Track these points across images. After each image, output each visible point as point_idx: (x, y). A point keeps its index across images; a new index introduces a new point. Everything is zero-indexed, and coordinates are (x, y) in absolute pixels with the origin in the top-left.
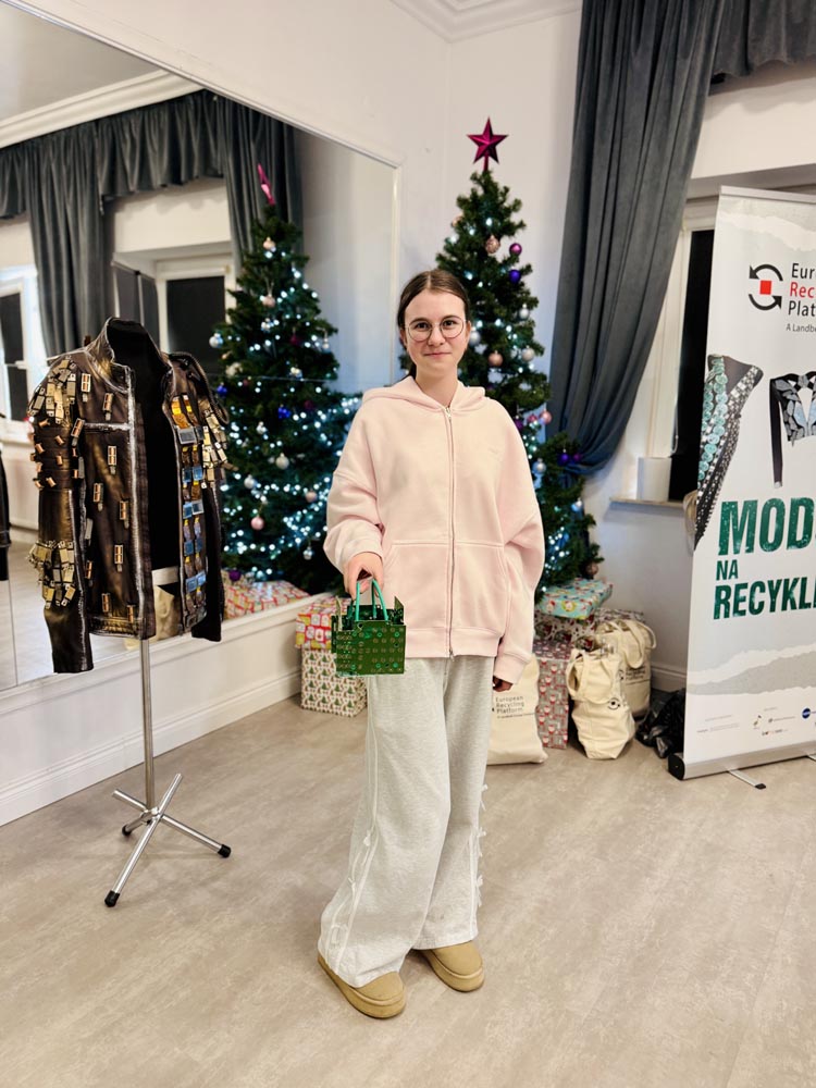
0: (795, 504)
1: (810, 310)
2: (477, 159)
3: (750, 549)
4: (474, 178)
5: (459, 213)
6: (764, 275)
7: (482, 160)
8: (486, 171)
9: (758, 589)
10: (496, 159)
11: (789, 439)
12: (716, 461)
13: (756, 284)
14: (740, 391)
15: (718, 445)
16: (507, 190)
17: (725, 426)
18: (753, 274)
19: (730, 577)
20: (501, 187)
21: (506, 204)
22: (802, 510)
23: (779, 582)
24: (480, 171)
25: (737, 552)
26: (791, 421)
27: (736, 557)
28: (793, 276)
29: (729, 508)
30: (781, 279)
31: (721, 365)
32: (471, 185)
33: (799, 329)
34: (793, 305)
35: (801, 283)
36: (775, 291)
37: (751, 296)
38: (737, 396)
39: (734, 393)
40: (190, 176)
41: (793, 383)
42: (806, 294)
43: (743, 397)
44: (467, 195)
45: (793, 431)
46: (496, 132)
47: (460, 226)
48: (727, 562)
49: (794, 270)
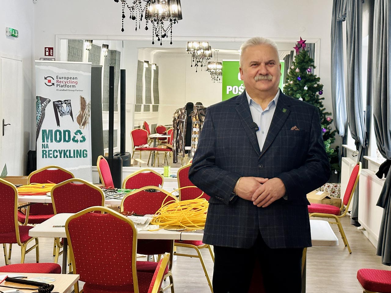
0: (65, 132)
3: (52, 141)
6: (49, 79)
9: (55, 152)
11: (61, 116)
12: (40, 120)
13: (46, 81)
14: (44, 104)
15: (40, 116)
17: (41, 112)
18: (46, 78)
19: (46, 148)
22: (67, 133)
23: (62, 150)
25: (47, 142)
26: (61, 111)
27: (47, 143)
28: (57, 79)
29: (44, 131)
31: (39, 98)
33: (60, 90)
34: (58, 85)
35: (59, 80)
38: (44, 105)
39: (43, 104)
41: (60, 103)
42: (62, 82)
43: (46, 106)
45: (62, 114)
48: (45, 144)
49: (57, 77)
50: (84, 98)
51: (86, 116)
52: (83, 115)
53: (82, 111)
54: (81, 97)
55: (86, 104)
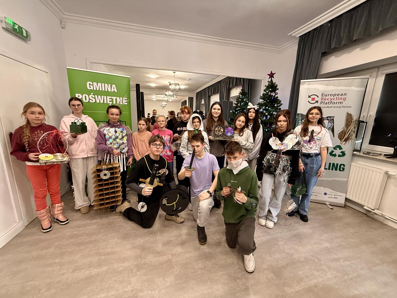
1: (328, 103)
2: (269, 78)
4: (268, 82)
5: (265, 88)
6: (312, 97)
7: (270, 78)
8: (271, 80)
10: (274, 78)
13: (311, 99)
16: (275, 83)
18: (309, 97)
20: (274, 82)
21: (275, 85)
24: (270, 81)
28: (322, 96)
30: (318, 97)
31: (300, 115)
32: (268, 83)
33: (324, 107)
34: (322, 102)
35: (324, 97)
36: (316, 100)
37: (309, 101)
40: (238, 85)
42: (327, 100)
44: (267, 85)
46: (273, 73)
47: (265, 91)
49: (322, 95)
50: (351, 114)
51: (350, 133)
52: (346, 131)
53: (346, 127)
54: (348, 113)
55: (353, 121)
